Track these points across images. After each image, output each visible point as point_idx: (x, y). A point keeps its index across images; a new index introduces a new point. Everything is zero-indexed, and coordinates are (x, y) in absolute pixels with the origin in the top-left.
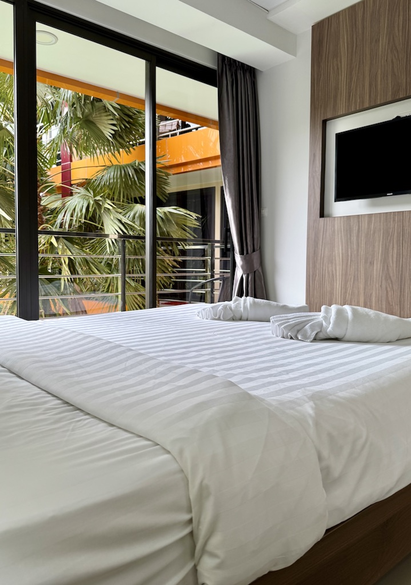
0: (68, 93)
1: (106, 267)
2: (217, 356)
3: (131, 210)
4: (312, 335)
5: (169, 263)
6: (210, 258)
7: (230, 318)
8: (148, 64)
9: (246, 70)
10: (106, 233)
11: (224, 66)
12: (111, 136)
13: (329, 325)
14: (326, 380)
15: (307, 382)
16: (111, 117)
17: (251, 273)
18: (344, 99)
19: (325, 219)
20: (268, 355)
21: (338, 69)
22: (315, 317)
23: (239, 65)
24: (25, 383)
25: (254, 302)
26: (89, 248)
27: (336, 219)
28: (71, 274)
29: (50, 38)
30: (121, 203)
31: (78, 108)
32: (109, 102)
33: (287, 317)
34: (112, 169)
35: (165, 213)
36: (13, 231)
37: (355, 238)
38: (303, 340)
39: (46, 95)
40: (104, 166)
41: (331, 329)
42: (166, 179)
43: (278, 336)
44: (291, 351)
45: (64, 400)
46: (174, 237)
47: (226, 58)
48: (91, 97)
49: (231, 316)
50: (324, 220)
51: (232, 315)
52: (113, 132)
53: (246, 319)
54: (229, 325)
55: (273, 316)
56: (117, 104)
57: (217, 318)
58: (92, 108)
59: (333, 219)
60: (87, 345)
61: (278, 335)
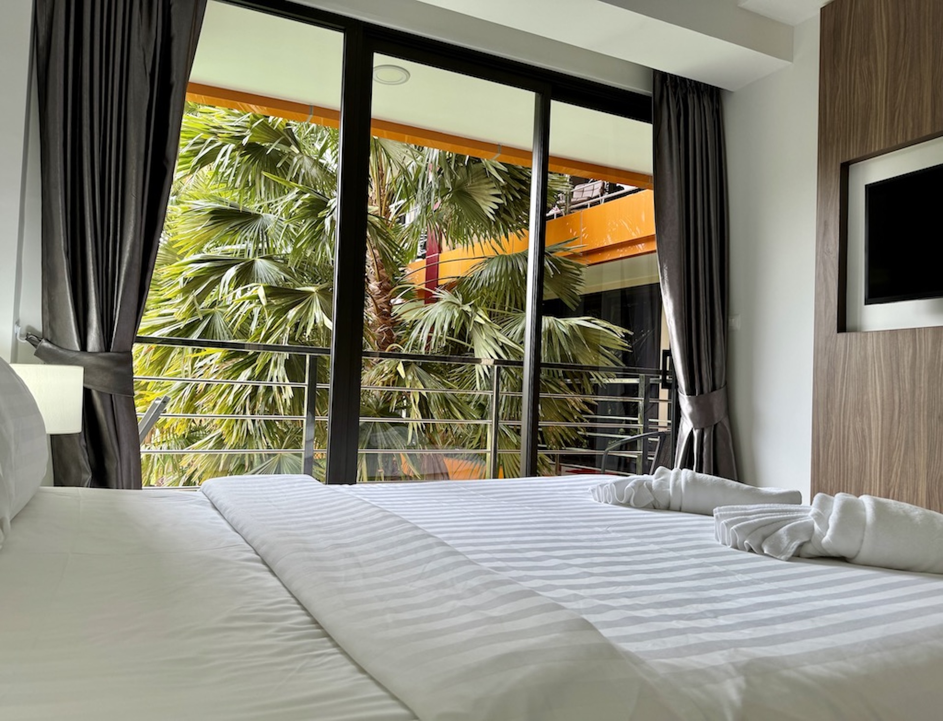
0: (433, 154)
1: (476, 409)
2: (596, 570)
3: (519, 323)
4: (791, 547)
5: (576, 407)
6: (643, 399)
7: (649, 504)
8: (539, 98)
9: (702, 92)
10: (476, 357)
11: (665, 87)
12: (493, 212)
13: (827, 530)
14: (787, 638)
15: (748, 637)
16: (494, 185)
17: (707, 427)
18: (883, 125)
19: (849, 334)
20: (694, 577)
21: (870, 73)
22: (799, 514)
23: (690, 85)
24: (273, 582)
25: (694, 479)
26: (456, 379)
27: (869, 334)
28: (423, 417)
29: (398, 75)
30: (506, 312)
31: (447, 175)
32: (492, 162)
33: (746, 509)
34: (496, 261)
35: (572, 326)
36: (328, 352)
37: (907, 371)
38: (771, 555)
39: (406, 158)
40: (483, 258)
41: (829, 539)
42: (578, 275)
43: (725, 544)
44: (740, 575)
45: (314, 616)
46: (583, 364)
47: (668, 76)
48: (465, 156)
49: (650, 501)
50: (846, 338)
51: (652, 499)
52: (496, 207)
53: (678, 509)
54: (642, 516)
55: (721, 506)
56: (501, 163)
57: (623, 502)
58: (468, 171)
59: (863, 335)
60: (382, 529)
61: (727, 543)
